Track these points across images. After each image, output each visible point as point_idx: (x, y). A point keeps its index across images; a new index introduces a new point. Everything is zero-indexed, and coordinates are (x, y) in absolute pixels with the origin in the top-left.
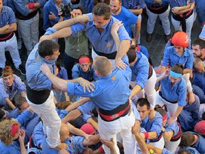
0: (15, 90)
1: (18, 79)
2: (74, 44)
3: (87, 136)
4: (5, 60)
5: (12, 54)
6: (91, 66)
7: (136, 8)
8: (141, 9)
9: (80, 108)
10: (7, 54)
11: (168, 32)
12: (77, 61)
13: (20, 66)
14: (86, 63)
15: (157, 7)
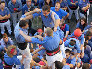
0: (8, 44)
1: (10, 39)
2: (35, 24)
3: (42, 66)
4: (4, 31)
5: (7, 28)
6: (43, 33)
7: (64, 7)
8: (66, 8)
9: (38, 53)
10: (5, 28)
11: (78, 19)
12: (37, 31)
13: (11, 33)
14: (41, 32)
15: (73, 7)
